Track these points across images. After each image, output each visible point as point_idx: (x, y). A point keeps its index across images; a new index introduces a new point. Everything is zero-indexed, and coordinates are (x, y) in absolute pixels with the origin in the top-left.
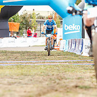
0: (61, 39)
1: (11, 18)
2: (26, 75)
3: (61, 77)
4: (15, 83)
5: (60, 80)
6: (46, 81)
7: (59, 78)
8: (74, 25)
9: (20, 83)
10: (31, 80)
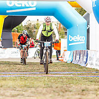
0: (65, 51)
1: (15, 28)
2: (29, 87)
3: (64, 89)
4: (18, 95)
5: (63, 92)
6: (50, 93)
7: (63, 90)
8: (78, 35)
9: (23, 95)
10: (35, 92)
